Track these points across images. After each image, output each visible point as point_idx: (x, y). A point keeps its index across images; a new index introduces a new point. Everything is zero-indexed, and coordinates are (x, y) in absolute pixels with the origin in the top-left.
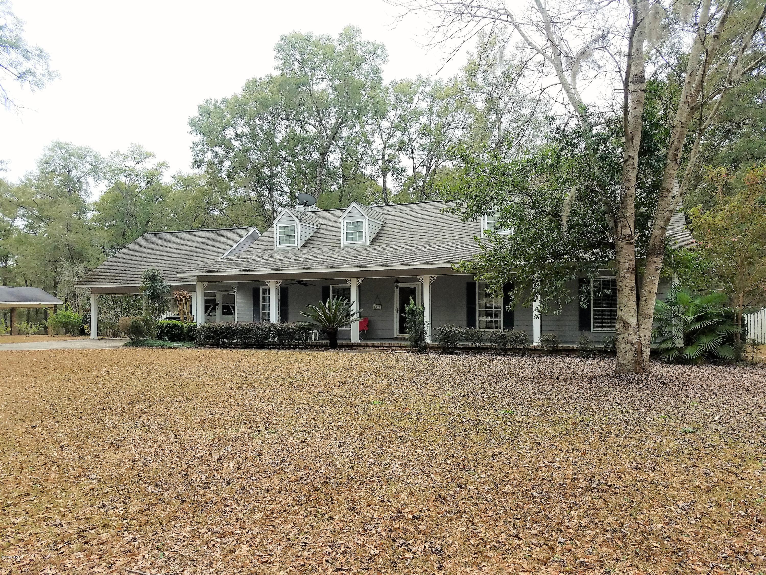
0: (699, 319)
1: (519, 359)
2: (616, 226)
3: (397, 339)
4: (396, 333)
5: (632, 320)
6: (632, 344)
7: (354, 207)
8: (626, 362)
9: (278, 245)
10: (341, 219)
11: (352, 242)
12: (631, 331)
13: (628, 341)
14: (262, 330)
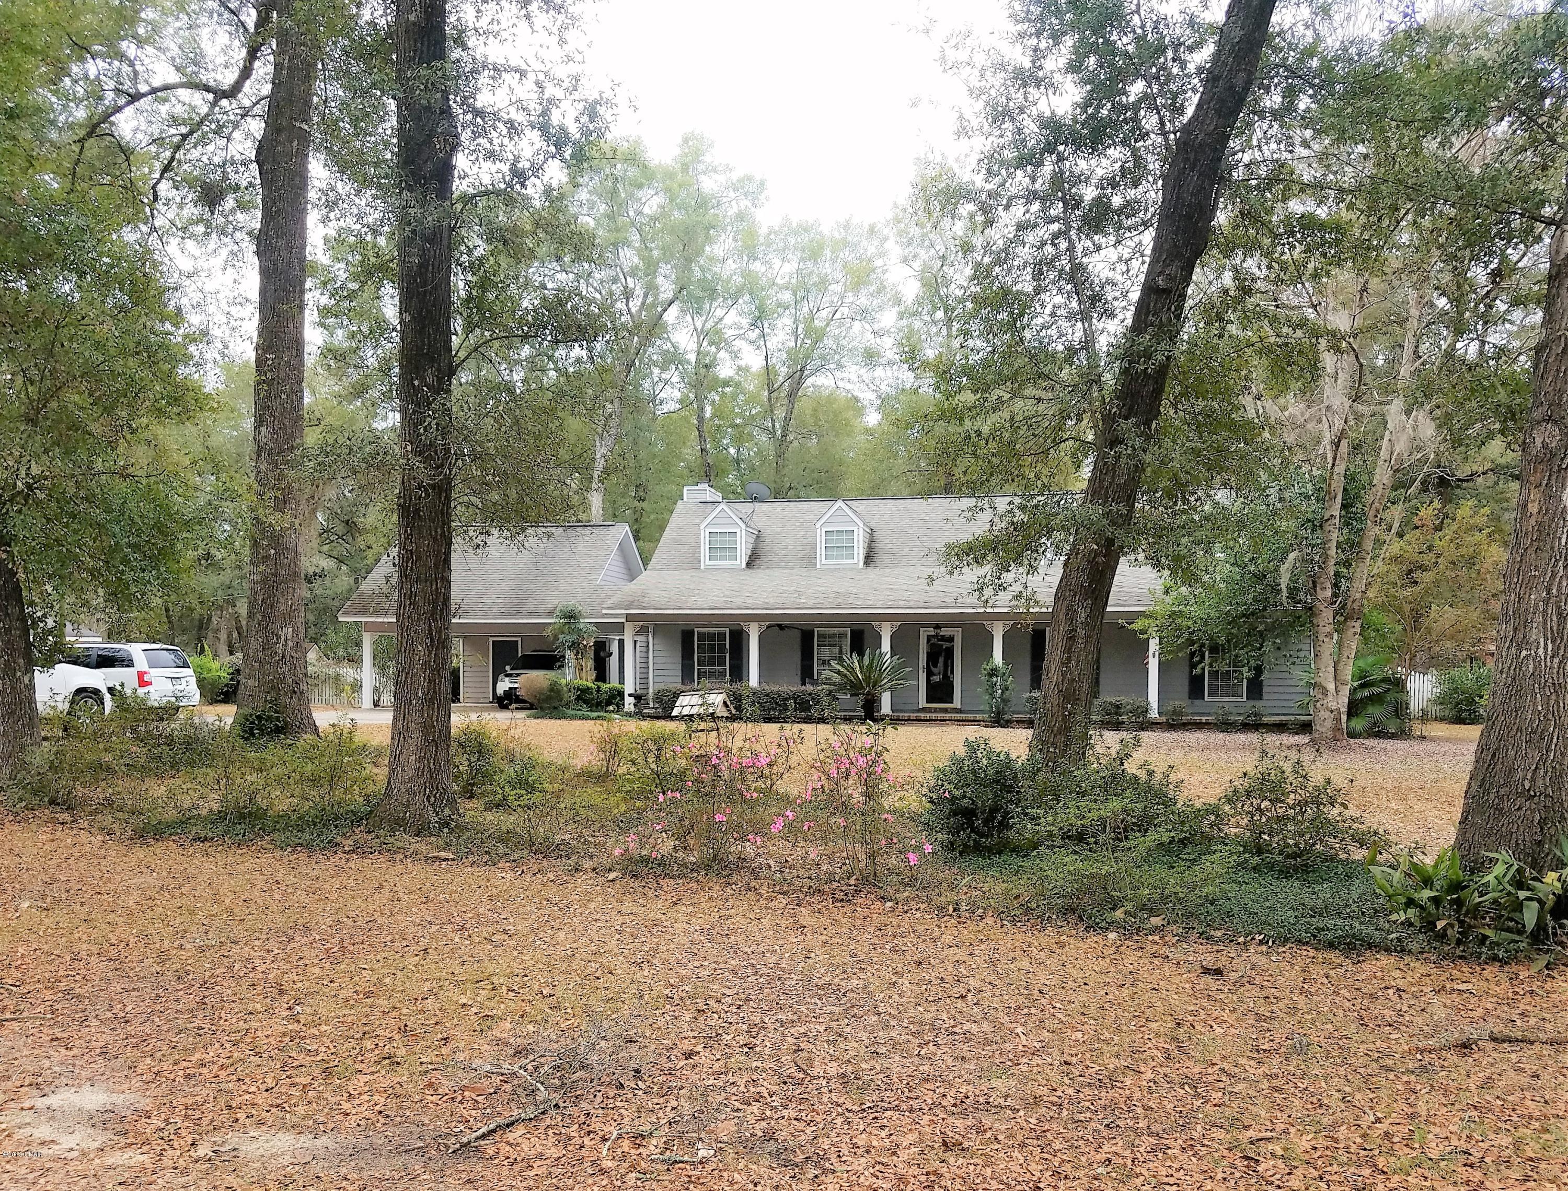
0: (1363, 686)
1: (1167, 735)
2: (1315, 587)
3: (924, 710)
4: (923, 703)
5: (1331, 686)
6: (1332, 711)
7: (840, 508)
8: (1324, 730)
9: (708, 562)
10: (818, 525)
11: (835, 561)
12: (1330, 698)
13: (1327, 708)
14: (767, 695)
